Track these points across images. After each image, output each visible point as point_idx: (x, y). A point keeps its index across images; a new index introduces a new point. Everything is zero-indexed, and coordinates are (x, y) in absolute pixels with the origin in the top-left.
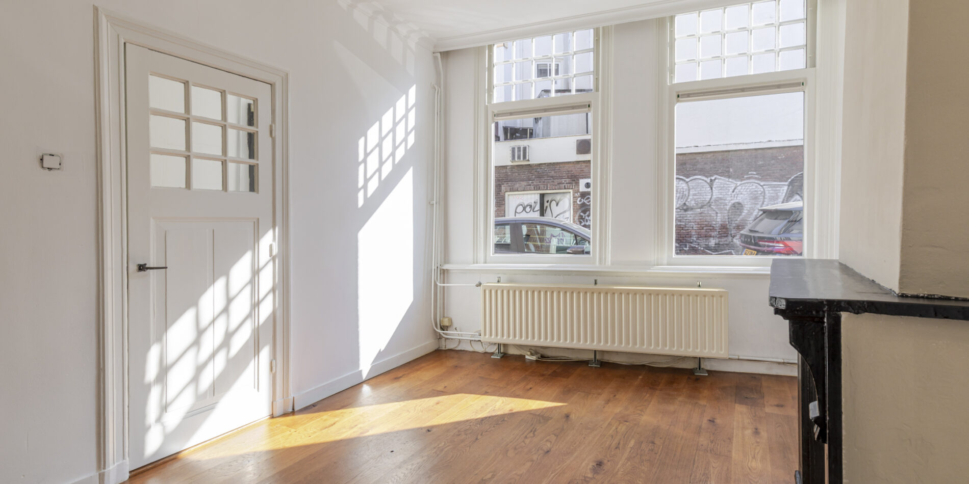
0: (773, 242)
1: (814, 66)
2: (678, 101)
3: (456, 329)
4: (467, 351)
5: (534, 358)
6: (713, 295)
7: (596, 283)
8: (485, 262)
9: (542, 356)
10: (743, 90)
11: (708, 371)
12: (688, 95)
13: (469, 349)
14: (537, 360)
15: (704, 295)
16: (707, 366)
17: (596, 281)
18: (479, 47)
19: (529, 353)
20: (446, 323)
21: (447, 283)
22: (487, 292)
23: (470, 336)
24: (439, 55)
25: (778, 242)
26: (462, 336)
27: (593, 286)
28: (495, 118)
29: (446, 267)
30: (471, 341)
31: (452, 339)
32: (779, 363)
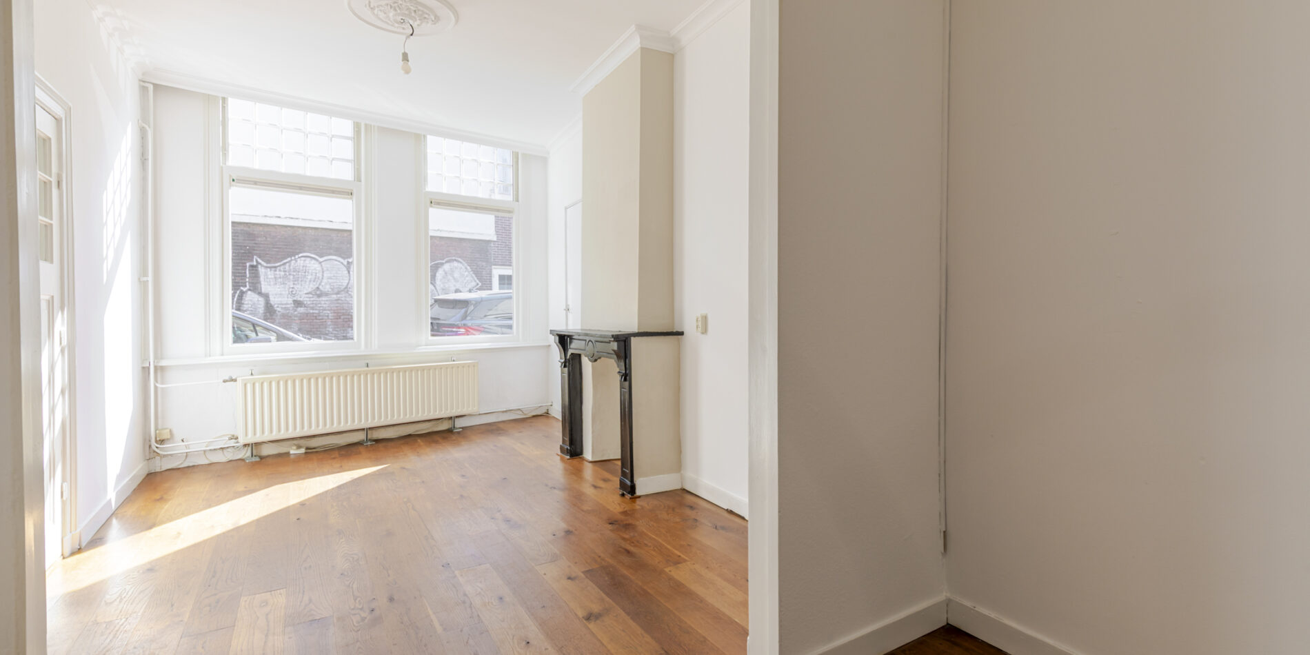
0: (453, 328)
1: (517, 201)
2: (431, 207)
3: (183, 441)
4: (202, 465)
5: (303, 451)
6: (463, 366)
7: (368, 366)
8: (222, 355)
9: (307, 448)
10: (476, 208)
11: (460, 428)
12: (439, 204)
13: (203, 461)
14: (306, 453)
15: (458, 366)
16: (460, 423)
17: (367, 364)
18: (209, 95)
19: (295, 448)
20: (166, 435)
21: (162, 383)
22: (249, 387)
23: (205, 444)
24: (151, 87)
25: (459, 328)
26: (189, 448)
27: (367, 369)
28: (233, 183)
29: (163, 363)
30: (205, 451)
31: (171, 455)
32: (503, 412)
